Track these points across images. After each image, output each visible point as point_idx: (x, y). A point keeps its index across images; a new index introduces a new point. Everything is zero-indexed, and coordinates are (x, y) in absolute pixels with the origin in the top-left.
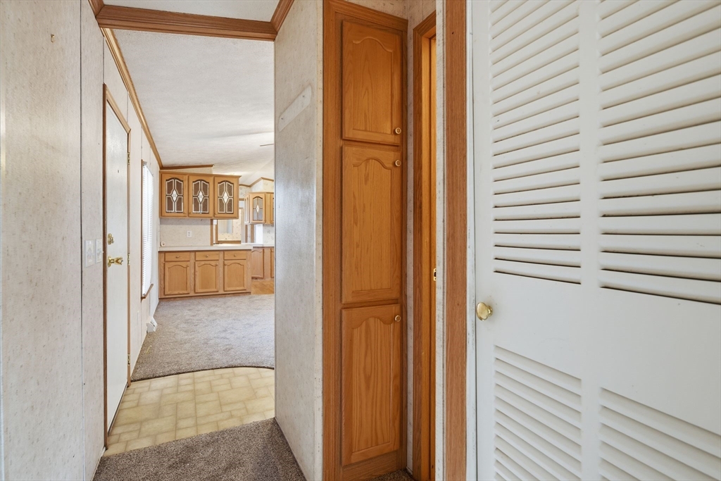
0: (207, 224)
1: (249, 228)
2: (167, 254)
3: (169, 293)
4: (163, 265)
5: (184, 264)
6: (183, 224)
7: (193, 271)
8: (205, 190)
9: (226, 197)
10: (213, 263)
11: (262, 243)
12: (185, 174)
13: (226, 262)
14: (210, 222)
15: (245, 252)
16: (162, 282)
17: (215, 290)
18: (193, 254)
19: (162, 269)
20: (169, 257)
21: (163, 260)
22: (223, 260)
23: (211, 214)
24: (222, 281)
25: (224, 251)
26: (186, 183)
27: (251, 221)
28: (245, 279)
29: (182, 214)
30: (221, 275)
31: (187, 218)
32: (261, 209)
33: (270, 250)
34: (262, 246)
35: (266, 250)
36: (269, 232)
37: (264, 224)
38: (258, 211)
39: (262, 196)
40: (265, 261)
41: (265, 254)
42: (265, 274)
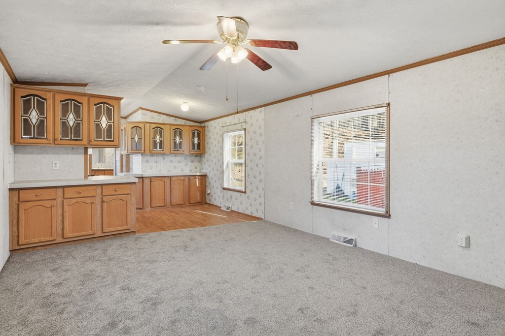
0: (80, 154)
1: (124, 158)
2: (21, 191)
3: (25, 242)
4: (15, 206)
5: (48, 204)
6: (47, 153)
7: (60, 212)
8: (77, 113)
9: (104, 122)
10: (88, 200)
11: (140, 173)
12: (50, 91)
13: (105, 198)
14: (83, 151)
15: (129, 185)
16: (15, 229)
17: (90, 232)
18: (60, 190)
19: (15, 211)
20: (24, 195)
21: (16, 199)
22: (100, 196)
23: (85, 141)
24: (99, 221)
25: (102, 185)
26: (50, 101)
27: (130, 151)
28: (129, 217)
29: (45, 141)
30: (99, 214)
31: (53, 145)
32: (140, 138)
33: (149, 180)
34: (141, 176)
35: (145, 180)
36: (147, 162)
37: (142, 154)
38: (136, 141)
39: (141, 125)
40: (144, 191)
41: (144, 184)
42: (145, 204)
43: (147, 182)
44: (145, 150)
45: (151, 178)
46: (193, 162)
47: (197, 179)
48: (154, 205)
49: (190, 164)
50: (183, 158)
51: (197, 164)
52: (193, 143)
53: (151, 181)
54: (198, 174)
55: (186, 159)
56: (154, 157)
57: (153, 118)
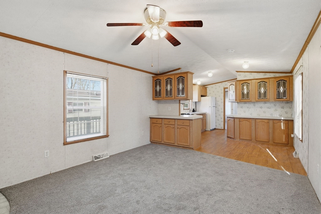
2: (153, 119)
5: (159, 125)
6: (167, 103)
8: (171, 84)
9: (181, 86)
12: (162, 76)
13: (178, 126)
15: (189, 121)
16: (151, 134)
17: (172, 142)
18: (163, 120)
24: (176, 138)
25: (177, 119)
26: (162, 81)
30: (176, 134)
33: (239, 120)
34: (233, 117)
36: (242, 107)
40: (235, 127)
41: (235, 122)
42: (235, 136)
46: (283, 108)
47: (282, 124)
48: (242, 138)
49: (279, 109)
54: (283, 118)
56: (246, 104)
57: (245, 76)
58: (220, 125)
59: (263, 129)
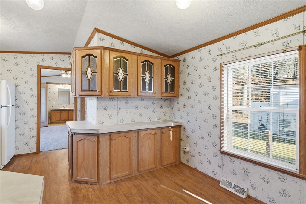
27: (79, 92)
32: (94, 73)
33: (108, 137)
34: (95, 132)
35: (101, 138)
36: (105, 108)
37: (98, 97)
38: (89, 76)
39: (97, 53)
40: (101, 155)
41: (101, 144)
42: (101, 176)
43: (104, 141)
44: (101, 91)
45: (110, 134)
46: (161, 107)
47: (171, 132)
49: (158, 110)
50: (150, 103)
51: (166, 110)
52: (166, 82)
53: (110, 139)
55: (153, 104)
56: (113, 101)
58: (27, 144)
59: (149, 146)
